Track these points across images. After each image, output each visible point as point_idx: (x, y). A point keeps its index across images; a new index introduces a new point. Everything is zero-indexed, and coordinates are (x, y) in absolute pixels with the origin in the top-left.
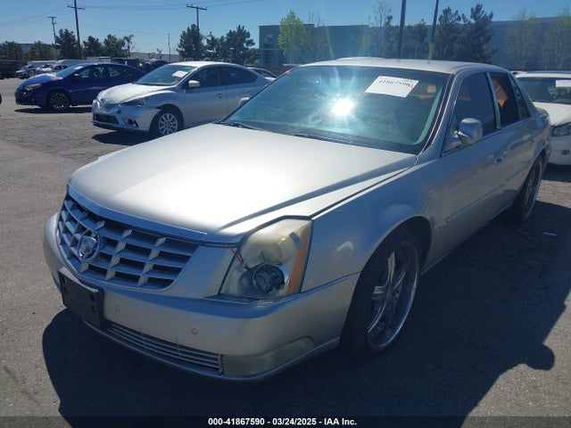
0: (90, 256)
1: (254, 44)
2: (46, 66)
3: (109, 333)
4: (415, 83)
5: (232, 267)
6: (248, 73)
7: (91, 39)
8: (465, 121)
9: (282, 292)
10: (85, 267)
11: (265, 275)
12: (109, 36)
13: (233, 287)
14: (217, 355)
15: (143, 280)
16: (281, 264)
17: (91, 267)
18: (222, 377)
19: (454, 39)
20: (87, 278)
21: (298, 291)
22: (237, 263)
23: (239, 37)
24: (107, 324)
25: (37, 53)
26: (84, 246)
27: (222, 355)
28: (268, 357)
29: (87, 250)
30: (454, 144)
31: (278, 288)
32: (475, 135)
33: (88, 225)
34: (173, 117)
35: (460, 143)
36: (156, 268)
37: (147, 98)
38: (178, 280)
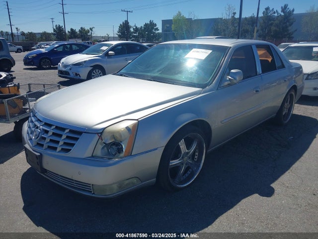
0: (37, 138)
1: (158, 30)
2: (47, 45)
3: (45, 175)
4: (210, 51)
5: (98, 143)
6: (143, 47)
7: (72, 29)
8: (232, 71)
9: (122, 155)
10: (35, 143)
11: (114, 147)
12: (81, 28)
13: (99, 152)
14: (90, 184)
15: (59, 149)
16: (121, 142)
17: (38, 144)
18: (93, 195)
19: (272, 24)
20: (35, 148)
21: (130, 155)
22: (100, 141)
23: (150, 26)
24: (45, 171)
25: (44, 38)
26: (35, 133)
27: (93, 185)
28: (115, 186)
29: (36, 135)
30: (226, 83)
31: (119, 153)
32: (238, 78)
33: (37, 124)
34: (100, 71)
35: (229, 82)
36: (65, 143)
37: (85, 62)
38: (73, 149)
